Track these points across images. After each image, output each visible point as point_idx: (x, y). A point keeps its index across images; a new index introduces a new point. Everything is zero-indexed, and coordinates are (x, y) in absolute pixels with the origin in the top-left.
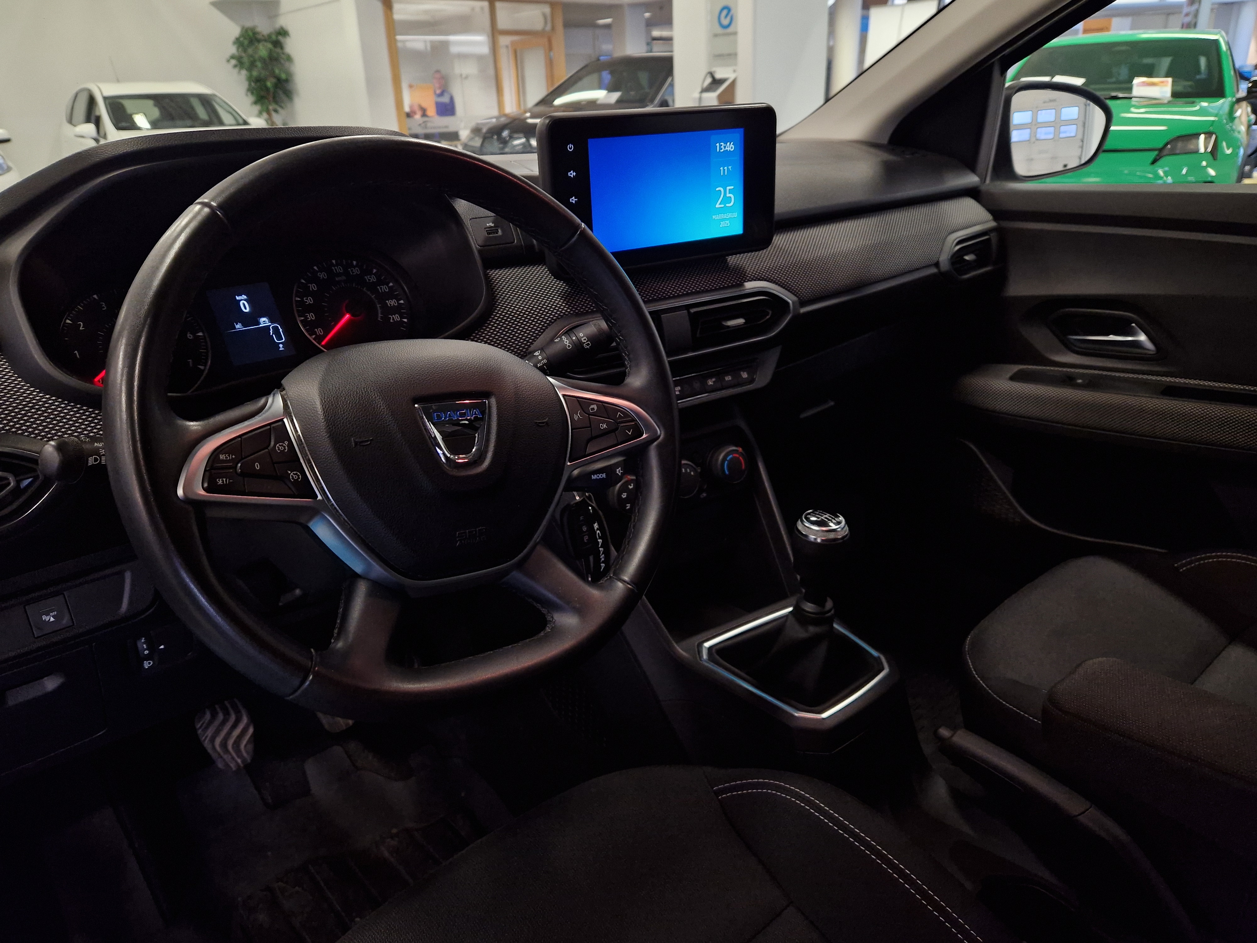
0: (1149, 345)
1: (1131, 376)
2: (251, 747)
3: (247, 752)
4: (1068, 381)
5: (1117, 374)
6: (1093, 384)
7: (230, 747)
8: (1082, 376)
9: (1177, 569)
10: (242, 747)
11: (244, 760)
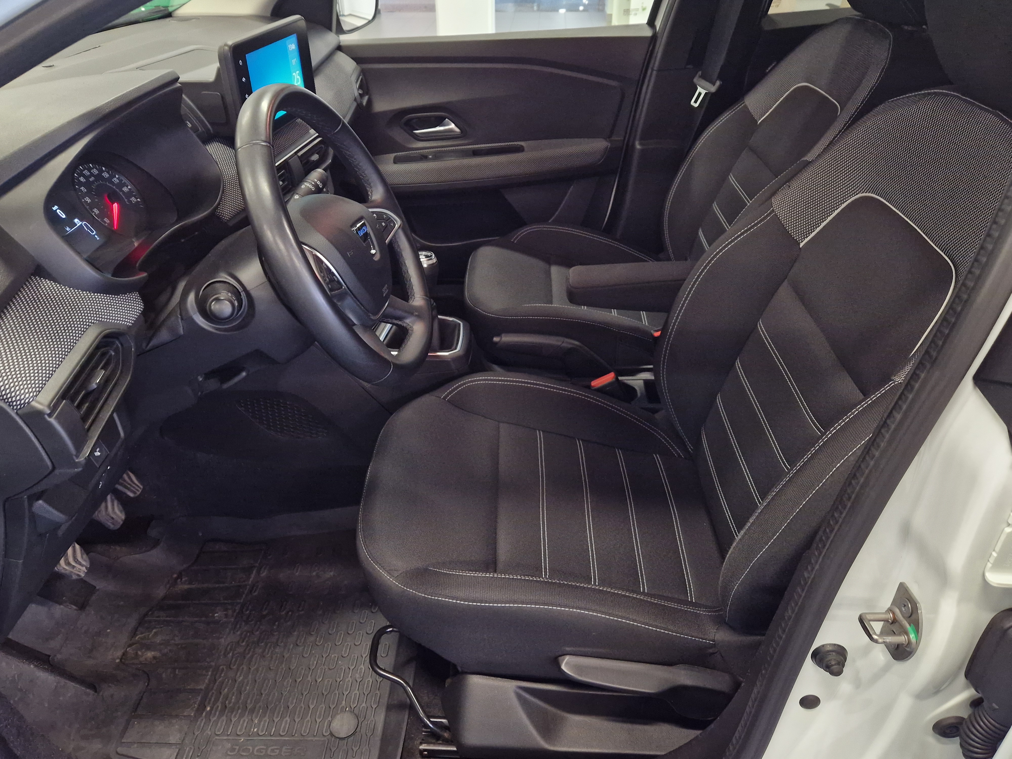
0: (457, 130)
1: (452, 148)
2: (85, 556)
3: (85, 561)
4: (424, 158)
5: (448, 149)
6: (437, 156)
7: (73, 564)
8: (431, 153)
9: (513, 242)
10: (80, 559)
11: (86, 568)
